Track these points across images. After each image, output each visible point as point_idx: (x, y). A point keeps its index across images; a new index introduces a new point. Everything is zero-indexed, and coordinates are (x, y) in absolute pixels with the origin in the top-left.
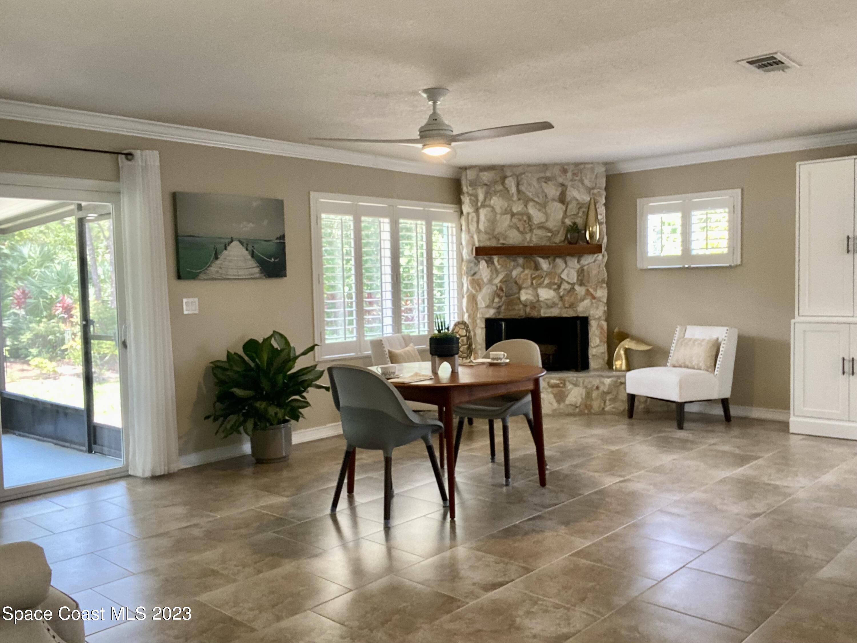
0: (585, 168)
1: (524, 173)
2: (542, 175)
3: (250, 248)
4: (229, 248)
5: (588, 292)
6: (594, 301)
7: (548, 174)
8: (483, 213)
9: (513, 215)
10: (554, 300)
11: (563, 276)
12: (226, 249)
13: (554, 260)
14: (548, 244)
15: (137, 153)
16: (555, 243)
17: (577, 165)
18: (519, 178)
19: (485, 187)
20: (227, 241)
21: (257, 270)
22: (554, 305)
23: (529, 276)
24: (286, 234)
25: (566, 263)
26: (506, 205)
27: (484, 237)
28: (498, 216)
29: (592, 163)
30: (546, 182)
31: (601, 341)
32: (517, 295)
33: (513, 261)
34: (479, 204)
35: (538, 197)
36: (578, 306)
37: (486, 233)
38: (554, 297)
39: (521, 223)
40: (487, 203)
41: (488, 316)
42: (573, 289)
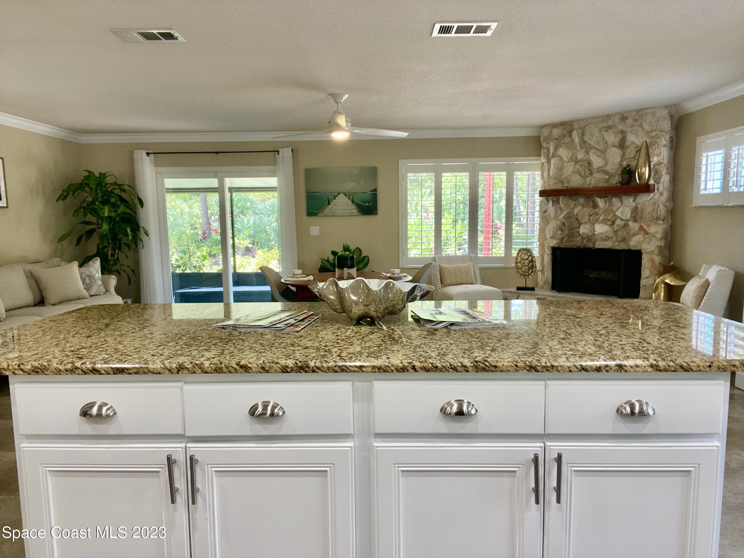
0: (646, 113)
1: (588, 125)
2: (605, 124)
3: (351, 198)
4: (336, 198)
5: (641, 228)
6: (647, 236)
7: (610, 123)
8: (553, 161)
9: (577, 162)
10: (608, 234)
11: (618, 214)
13: (612, 199)
14: (606, 185)
16: (613, 184)
17: (638, 111)
18: (585, 130)
19: (556, 141)
20: (336, 194)
21: (356, 211)
22: (607, 238)
23: (587, 213)
24: (378, 189)
25: (622, 202)
26: (571, 154)
27: (552, 182)
28: (566, 164)
29: (654, 108)
30: (606, 131)
31: (651, 272)
32: (577, 230)
33: (575, 201)
34: (551, 155)
35: (600, 145)
36: (630, 240)
37: (555, 178)
38: (607, 232)
39: (583, 168)
40: (557, 154)
41: (551, 245)
42: (626, 225)
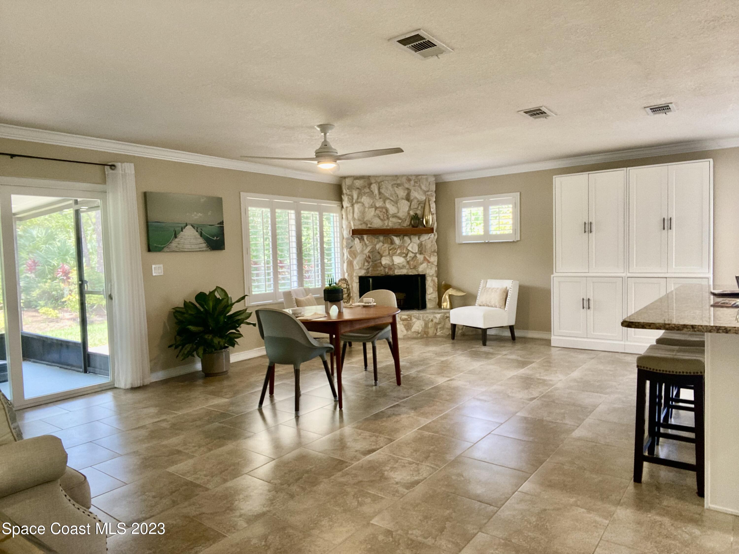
0: (422, 178)
1: (383, 181)
2: (395, 182)
3: (199, 230)
4: (184, 230)
5: (425, 259)
6: (429, 264)
7: (399, 182)
8: (356, 207)
9: (376, 208)
10: (404, 264)
11: (409, 248)
12: (182, 231)
13: (403, 238)
14: (399, 227)
15: (119, 165)
16: (403, 227)
17: (417, 176)
18: (380, 184)
19: (358, 190)
20: (183, 225)
21: (204, 245)
22: (404, 267)
23: (387, 249)
24: (224, 221)
25: (411, 239)
26: (372, 201)
27: (358, 223)
28: (367, 209)
29: (426, 175)
30: (397, 187)
31: (434, 290)
32: (379, 261)
33: (377, 238)
34: (354, 201)
35: (392, 197)
36: (419, 267)
37: (359, 220)
38: (403, 262)
39: (382, 213)
40: (359, 200)
41: (360, 275)
42: (415, 256)
